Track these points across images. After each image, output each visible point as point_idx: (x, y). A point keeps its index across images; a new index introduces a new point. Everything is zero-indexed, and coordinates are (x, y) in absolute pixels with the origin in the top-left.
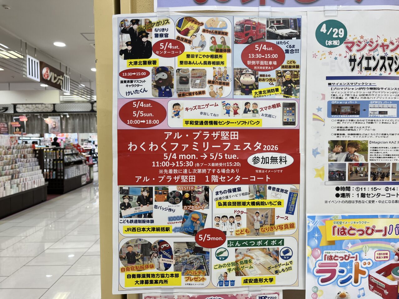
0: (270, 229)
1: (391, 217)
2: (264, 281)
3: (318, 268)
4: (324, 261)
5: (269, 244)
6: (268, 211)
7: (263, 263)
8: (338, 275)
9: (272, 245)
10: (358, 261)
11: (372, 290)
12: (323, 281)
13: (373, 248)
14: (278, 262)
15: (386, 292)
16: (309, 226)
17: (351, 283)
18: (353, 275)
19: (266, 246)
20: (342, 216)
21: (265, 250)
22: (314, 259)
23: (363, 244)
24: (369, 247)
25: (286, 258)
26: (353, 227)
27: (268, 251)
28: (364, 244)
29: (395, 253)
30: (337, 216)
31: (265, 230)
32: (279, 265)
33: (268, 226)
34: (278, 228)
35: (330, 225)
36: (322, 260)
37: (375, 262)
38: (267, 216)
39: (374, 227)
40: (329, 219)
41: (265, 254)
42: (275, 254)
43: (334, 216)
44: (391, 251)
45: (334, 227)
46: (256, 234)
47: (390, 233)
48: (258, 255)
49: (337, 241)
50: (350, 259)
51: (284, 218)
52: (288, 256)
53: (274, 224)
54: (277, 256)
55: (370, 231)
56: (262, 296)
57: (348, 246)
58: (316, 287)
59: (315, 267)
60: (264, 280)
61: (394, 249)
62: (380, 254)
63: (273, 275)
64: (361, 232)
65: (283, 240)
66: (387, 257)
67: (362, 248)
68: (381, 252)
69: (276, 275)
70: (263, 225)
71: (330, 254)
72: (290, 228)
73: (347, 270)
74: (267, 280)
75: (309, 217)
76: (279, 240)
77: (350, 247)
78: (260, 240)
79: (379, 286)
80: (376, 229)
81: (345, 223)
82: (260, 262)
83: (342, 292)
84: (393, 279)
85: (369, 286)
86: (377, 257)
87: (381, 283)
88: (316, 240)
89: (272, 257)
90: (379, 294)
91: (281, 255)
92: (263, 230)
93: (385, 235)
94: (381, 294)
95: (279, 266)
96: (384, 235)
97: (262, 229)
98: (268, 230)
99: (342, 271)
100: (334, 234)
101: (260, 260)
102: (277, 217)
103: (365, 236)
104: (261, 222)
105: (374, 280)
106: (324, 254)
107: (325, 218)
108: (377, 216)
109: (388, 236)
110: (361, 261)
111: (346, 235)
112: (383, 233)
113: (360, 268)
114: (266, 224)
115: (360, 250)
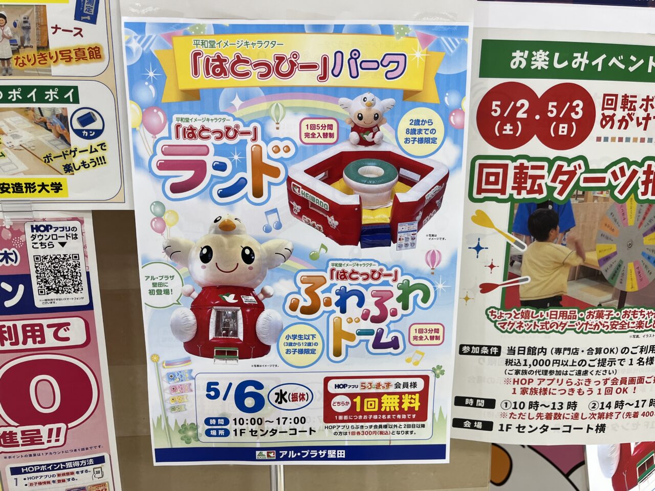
0: (38, 60)
1: (338, 29)
2: (38, 189)
3: (160, 157)
4: (174, 141)
5: (41, 98)
6: (31, 10)
7: (29, 145)
8: (213, 177)
9: (47, 102)
10: (259, 142)
11: (299, 215)
12: (177, 188)
13: (295, 110)
14: (70, 145)
15: (333, 222)
16: (129, 50)
17: (246, 196)
18: (248, 175)
19: (33, 102)
20: (215, 26)
21: (30, 112)
22: (149, 136)
23: (268, 100)
24: (285, 108)
25: (89, 134)
26: (244, 56)
27: (39, 116)
28: (272, 100)
29: (352, 126)
30: (201, 27)
31: (26, 61)
32: (71, 151)
33: (32, 52)
34: (60, 56)
35: (184, 48)
36: (170, 138)
37: (301, 147)
38: (27, 25)
39: (295, 55)
40: (181, 31)
41: (32, 122)
42: (58, 124)
43: (194, 26)
44: (341, 121)
45: (196, 55)
46: (4, 72)
47: (336, 73)
48: (14, 125)
49: (203, 89)
50: (239, 138)
51: (72, 31)
52: (93, 130)
53: (48, 47)
54: (63, 130)
55: (285, 67)
56: (39, 224)
57: (233, 105)
58: (158, 203)
59: (155, 154)
60: (39, 186)
61: (348, 114)
62: (313, 127)
63: (60, 176)
64: (263, 70)
65: (76, 88)
66: (331, 135)
67: (268, 111)
68: (316, 122)
69: (67, 176)
70: (18, 49)
71: (190, 123)
72: (90, 58)
73: (233, 163)
74: (46, 187)
75: (128, 25)
76: (66, 89)
77: (237, 108)
78: (16, 87)
79: (313, 205)
80: (301, 60)
81: (223, 44)
82: (21, 143)
83: (225, 218)
84: (349, 191)
85: (290, 204)
86: (307, 135)
87: (320, 200)
88: (151, 87)
89: (50, 130)
90: (317, 225)
91: (75, 128)
92: (20, 61)
93: (323, 77)
94: (320, 226)
95: (73, 153)
96: (321, 78)
97: (17, 59)
98: (32, 62)
99: (221, 167)
100: (196, 72)
101: (22, 137)
102: (52, 28)
103: (274, 80)
104: (13, 42)
105: (301, 190)
106: (175, 123)
107: (171, 31)
108: (303, 26)
109: (331, 81)
110: (267, 143)
111: (225, 74)
112: (319, 72)
113: (265, 160)
114: (27, 47)
115: (263, 115)
